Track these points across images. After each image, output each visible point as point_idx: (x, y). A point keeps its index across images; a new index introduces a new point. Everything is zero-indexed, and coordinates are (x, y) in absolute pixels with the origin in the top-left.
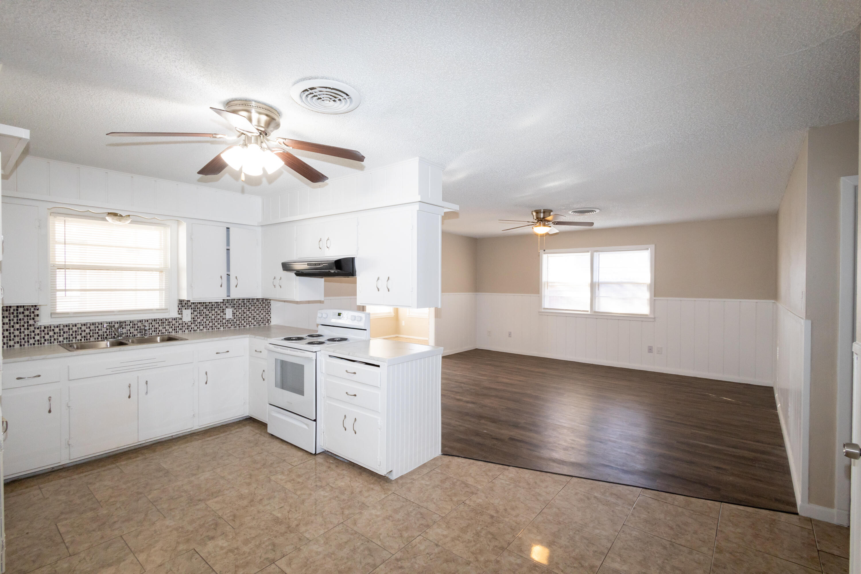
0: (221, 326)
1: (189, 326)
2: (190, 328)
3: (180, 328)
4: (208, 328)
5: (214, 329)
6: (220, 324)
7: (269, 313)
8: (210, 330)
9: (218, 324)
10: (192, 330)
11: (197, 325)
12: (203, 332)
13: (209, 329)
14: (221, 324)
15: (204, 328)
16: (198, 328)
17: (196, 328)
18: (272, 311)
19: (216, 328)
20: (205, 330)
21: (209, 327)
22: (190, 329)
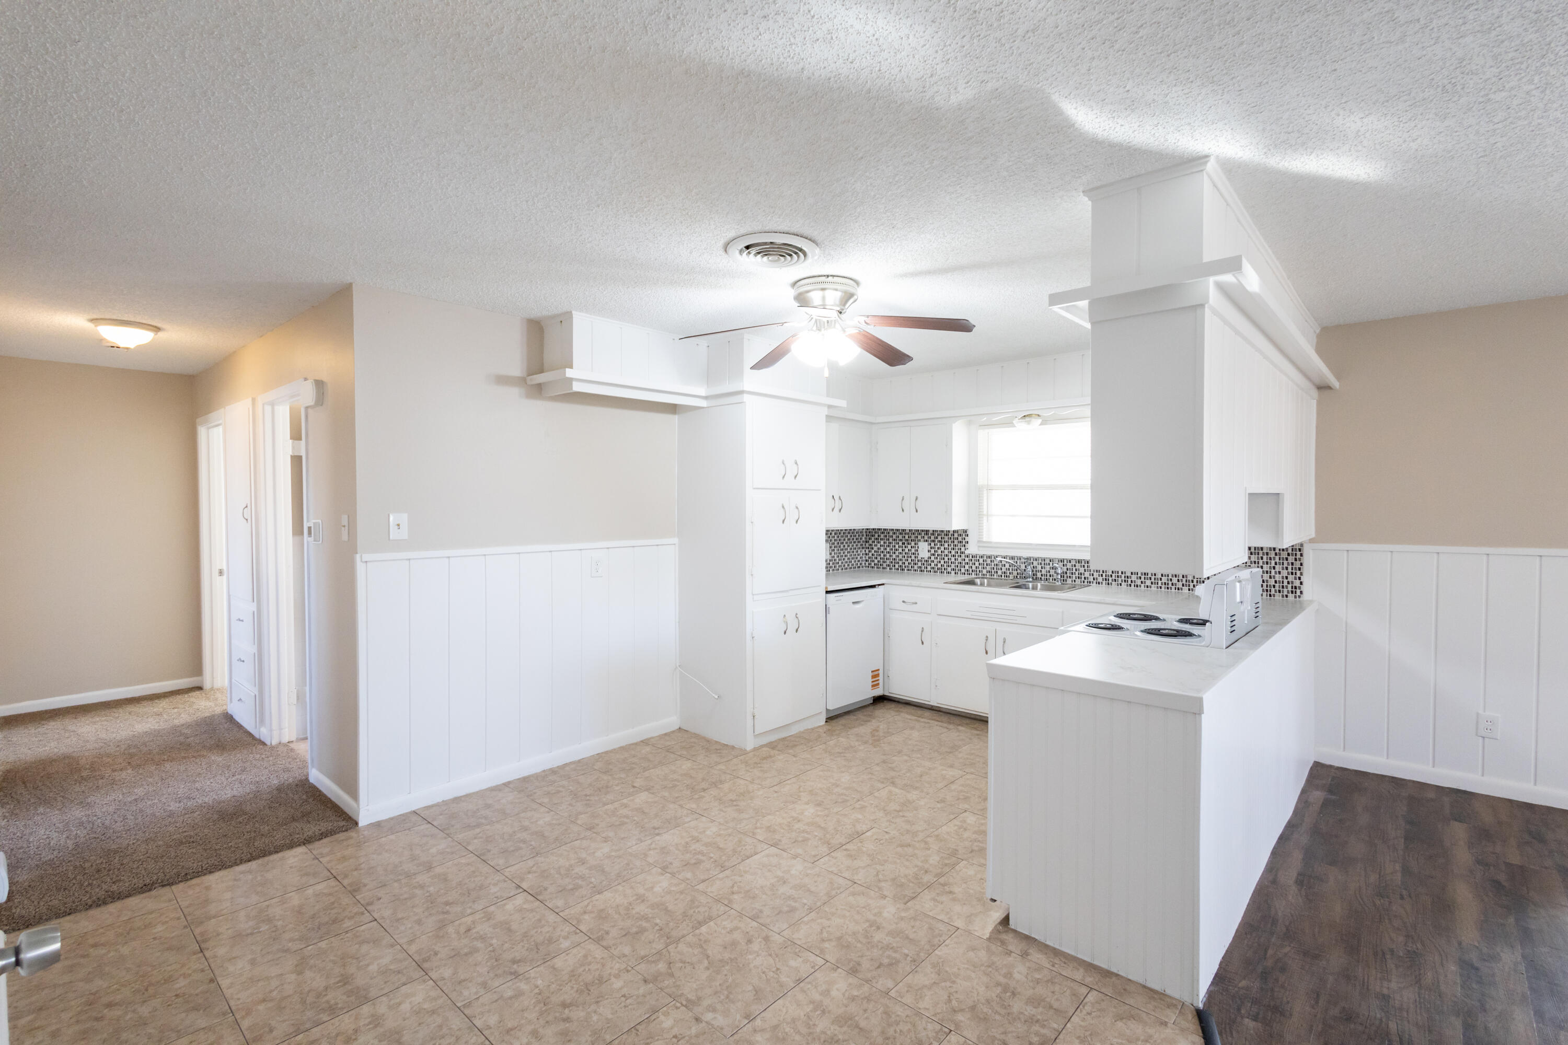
0: (1183, 585)
1: (1128, 578)
2: (1129, 580)
3: (1114, 578)
4: (1160, 585)
5: (1171, 588)
6: (1182, 580)
7: (1298, 573)
8: (1163, 589)
9: (1178, 581)
10: (1133, 584)
11: (1140, 578)
12: (1151, 590)
13: (1161, 588)
14: (1184, 582)
15: (1152, 583)
16: (1142, 582)
17: (1138, 582)
18: (1305, 569)
19: (1173, 587)
20: (1154, 587)
21: (1162, 584)
22: (1129, 582)
